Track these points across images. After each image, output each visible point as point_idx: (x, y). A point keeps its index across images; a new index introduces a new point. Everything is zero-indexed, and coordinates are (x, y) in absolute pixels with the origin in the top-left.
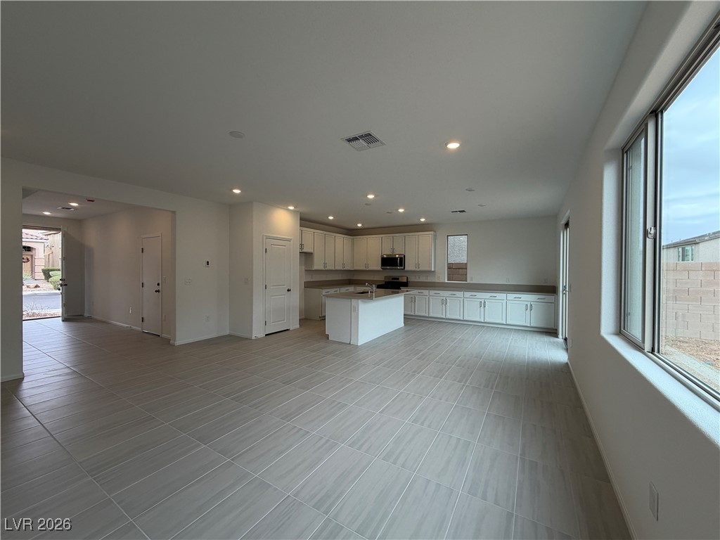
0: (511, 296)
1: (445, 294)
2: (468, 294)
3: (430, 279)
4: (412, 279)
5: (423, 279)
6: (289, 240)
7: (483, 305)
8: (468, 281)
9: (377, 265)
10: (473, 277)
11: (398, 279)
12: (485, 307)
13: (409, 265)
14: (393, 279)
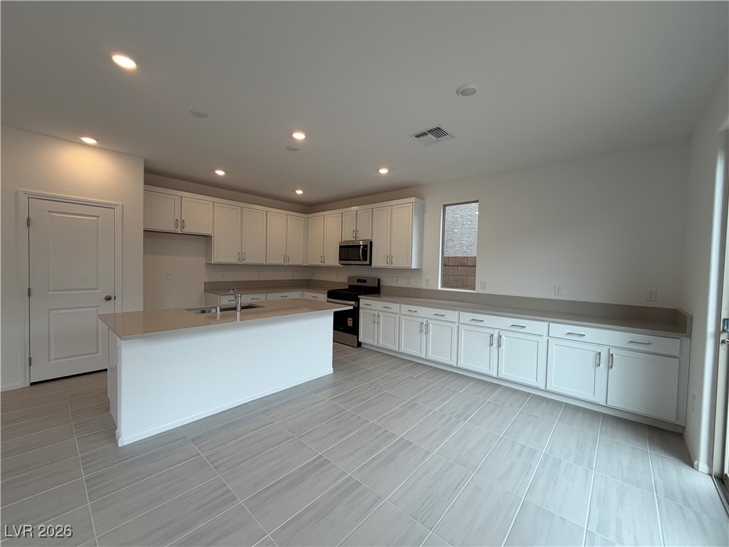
0: (560, 329)
1: (426, 312)
2: (467, 317)
3: (414, 284)
4: (387, 282)
5: (402, 282)
6: (112, 207)
7: (495, 341)
8: (478, 290)
9: (333, 259)
10: (487, 282)
11: (365, 281)
12: (499, 346)
13: (378, 260)
14: (359, 281)
